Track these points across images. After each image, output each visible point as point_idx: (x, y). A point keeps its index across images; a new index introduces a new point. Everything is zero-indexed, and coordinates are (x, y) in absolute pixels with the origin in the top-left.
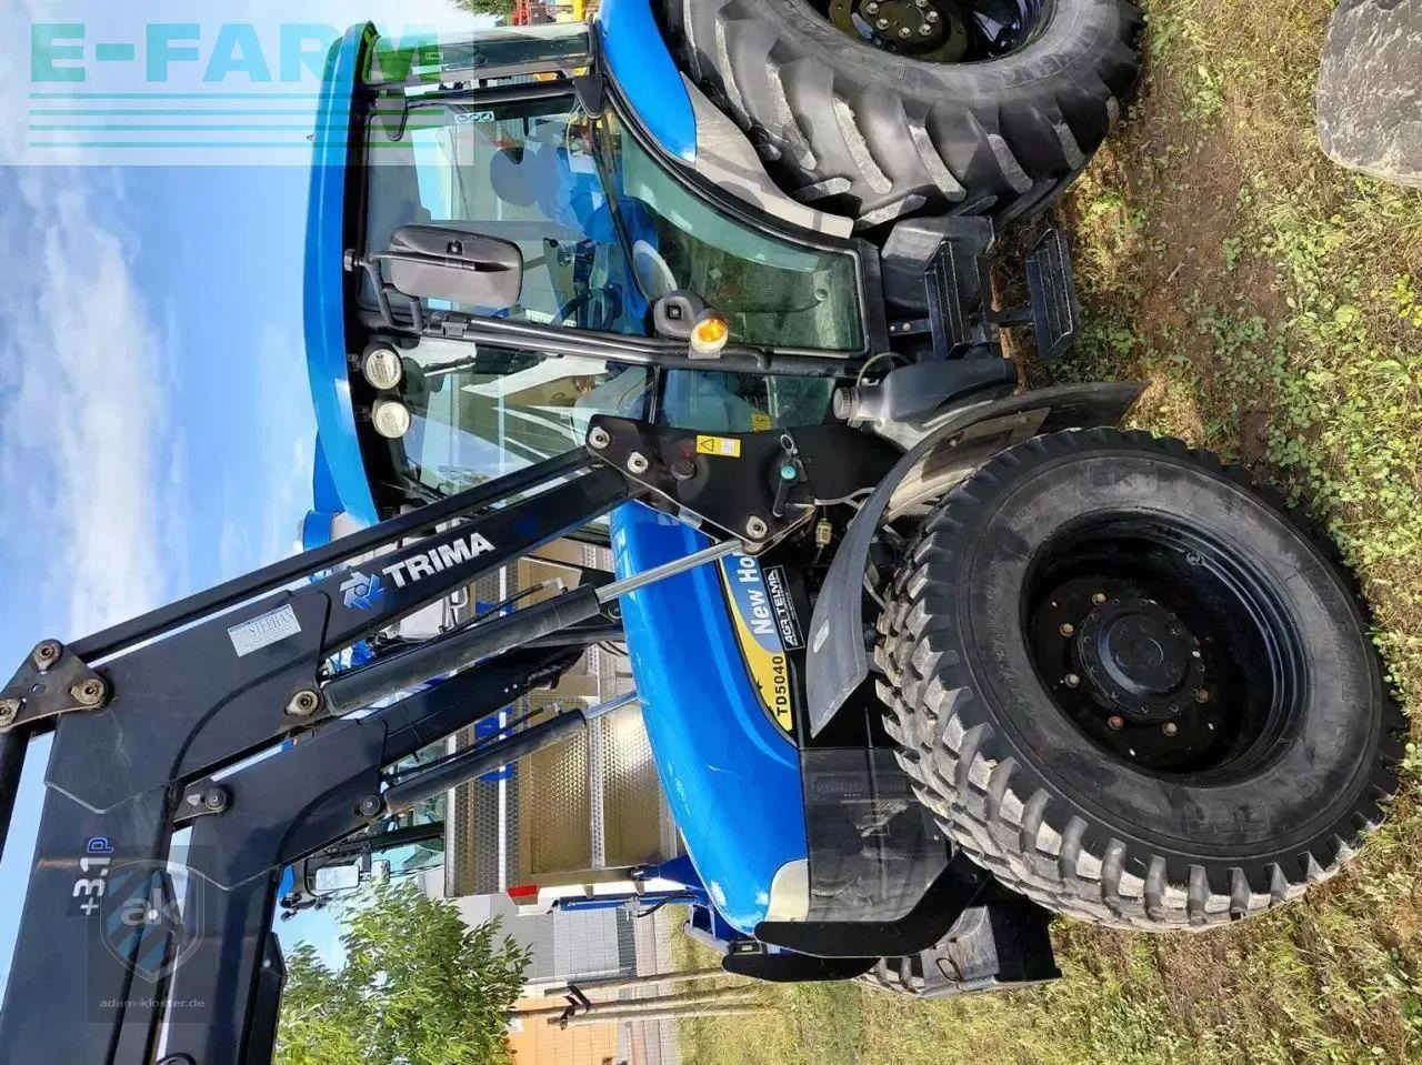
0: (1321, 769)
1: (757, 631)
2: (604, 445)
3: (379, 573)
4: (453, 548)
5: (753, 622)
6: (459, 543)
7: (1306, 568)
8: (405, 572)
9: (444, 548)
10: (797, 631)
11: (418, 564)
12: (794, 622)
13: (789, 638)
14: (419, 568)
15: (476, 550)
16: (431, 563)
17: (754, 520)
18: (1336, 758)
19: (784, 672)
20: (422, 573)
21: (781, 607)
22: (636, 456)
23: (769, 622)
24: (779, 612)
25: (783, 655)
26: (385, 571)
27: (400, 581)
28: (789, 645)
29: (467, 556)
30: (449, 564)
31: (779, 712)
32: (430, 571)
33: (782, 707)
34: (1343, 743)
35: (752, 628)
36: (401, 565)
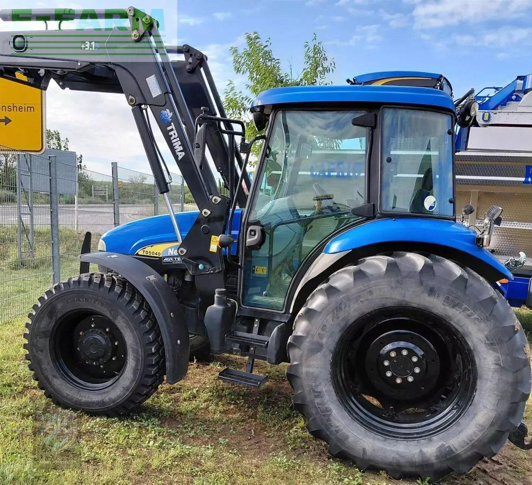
0: (50, 377)
1: (170, 249)
2: (213, 201)
3: (172, 122)
4: (180, 146)
5: (173, 249)
6: (181, 148)
7: (103, 403)
8: (172, 130)
9: (180, 143)
10: (168, 263)
11: (174, 134)
12: (171, 262)
13: (166, 259)
14: (173, 135)
15: (179, 154)
16: (175, 138)
17: (185, 251)
18: (52, 382)
19: (155, 255)
20: (171, 136)
21: (177, 259)
22: (209, 212)
23: (172, 254)
24: (176, 258)
25: (161, 256)
26: (172, 124)
27: (169, 128)
28: (164, 259)
29: (177, 151)
30: (174, 145)
31: (144, 251)
32: (172, 138)
33: (145, 252)
34: (55, 386)
35: (171, 248)
36: (174, 129)
